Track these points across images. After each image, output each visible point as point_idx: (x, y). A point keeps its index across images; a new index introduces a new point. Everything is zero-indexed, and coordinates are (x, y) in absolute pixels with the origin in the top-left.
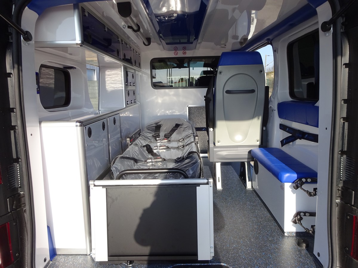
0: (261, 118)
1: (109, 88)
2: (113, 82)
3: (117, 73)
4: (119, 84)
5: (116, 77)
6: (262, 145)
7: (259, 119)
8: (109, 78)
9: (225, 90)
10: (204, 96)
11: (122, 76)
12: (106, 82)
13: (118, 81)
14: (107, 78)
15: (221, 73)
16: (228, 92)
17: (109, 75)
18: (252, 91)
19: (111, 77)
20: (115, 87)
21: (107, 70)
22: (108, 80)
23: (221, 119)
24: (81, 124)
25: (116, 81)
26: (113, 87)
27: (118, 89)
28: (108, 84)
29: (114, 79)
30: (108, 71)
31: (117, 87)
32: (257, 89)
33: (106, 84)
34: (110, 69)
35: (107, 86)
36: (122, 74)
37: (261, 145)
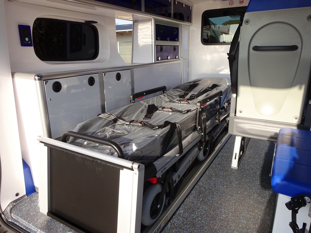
0: (303, 87)
1: (140, 43)
2: (144, 36)
3: (148, 27)
4: (149, 38)
5: (147, 31)
6: (303, 124)
7: (300, 88)
8: (141, 32)
9: (252, 46)
10: (228, 53)
11: (152, 30)
12: (139, 36)
13: (149, 36)
14: (139, 32)
15: (247, 22)
16: (256, 48)
17: (141, 29)
18: (294, 48)
19: (142, 31)
20: (146, 42)
21: (139, 24)
22: (140, 35)
23: (245, 84)
24: (39, 78)
25: (147, 36)
26: (144, 42)
27: (148, 44)
28: (140, 39)
29: (145, 34)
30: (141, 25)
31: (147, 42)
32: (300, 44)
33: (138, 39)
34: (141, 23)
35: (139, 40)
36: (152, 28)
37: (301, 124)
